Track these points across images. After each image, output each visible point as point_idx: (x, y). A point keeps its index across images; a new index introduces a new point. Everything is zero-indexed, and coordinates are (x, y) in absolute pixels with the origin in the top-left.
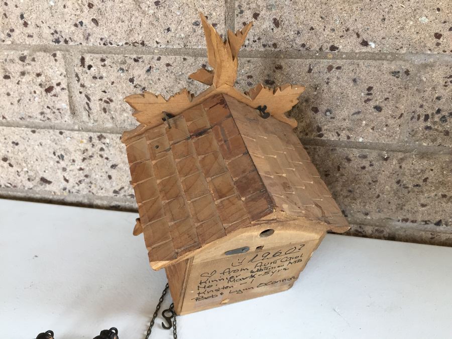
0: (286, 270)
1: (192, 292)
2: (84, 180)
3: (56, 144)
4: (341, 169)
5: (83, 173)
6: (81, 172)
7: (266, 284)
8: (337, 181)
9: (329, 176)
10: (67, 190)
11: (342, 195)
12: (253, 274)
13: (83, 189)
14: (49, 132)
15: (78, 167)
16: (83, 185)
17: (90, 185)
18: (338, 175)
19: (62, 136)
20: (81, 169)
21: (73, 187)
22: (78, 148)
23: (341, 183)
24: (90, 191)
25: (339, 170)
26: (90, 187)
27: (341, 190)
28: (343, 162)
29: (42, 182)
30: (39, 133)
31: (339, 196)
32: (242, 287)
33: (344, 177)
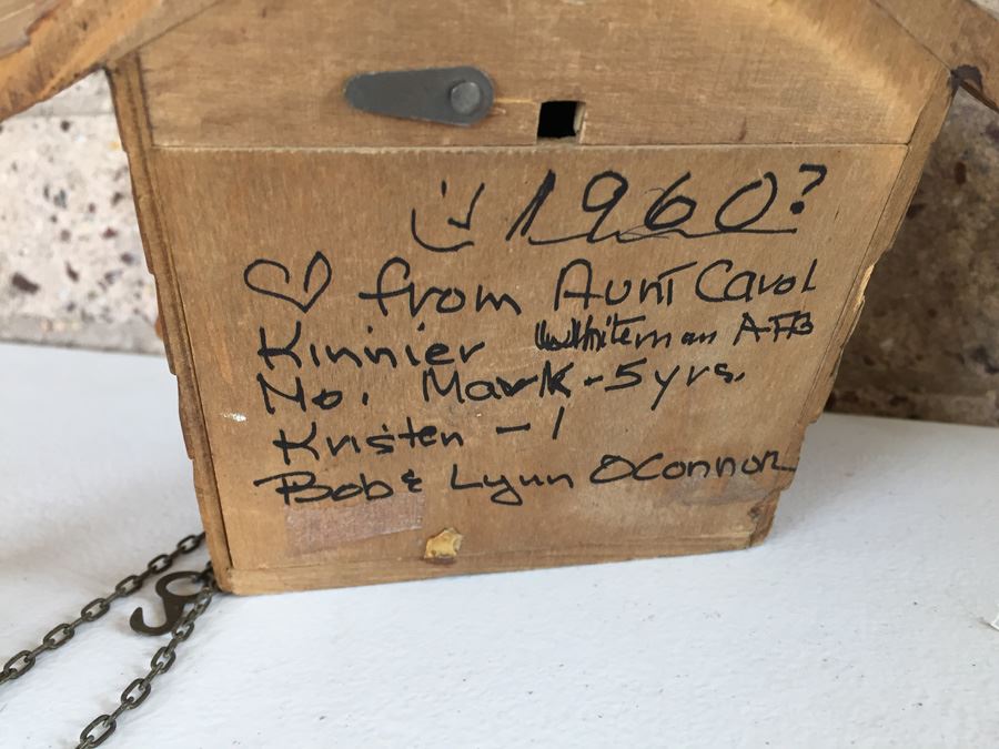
0: (729, 378)
1: (240, 418)
2: (120, 273)
3: (51, 160)
4: (969, 177)
5: (117, 246)
6: (111, 242)
7: (634, 473)
8: (955, 226)
9: (924, 213)
10: (77, 312)
11: (975, 281)
12: (558, 360)
13: (118, 303)
14: (36, 126)
15: (103, 228)
16: (117, 290)
17: (137, 289)
18: (957, 202)
19: (66, 136)
20: (110, 234)
21: (92, 296)
22: (105, 165)
23: (971, 235)
24: (136, 311)
25: (960, 179)
26: (138, 296)
27: (971, 266)
28: (978, 147)
29: (15, 289)
30: (11, 130)
31: (966, 285)
32: (510, 458)
33: (982, 207)
